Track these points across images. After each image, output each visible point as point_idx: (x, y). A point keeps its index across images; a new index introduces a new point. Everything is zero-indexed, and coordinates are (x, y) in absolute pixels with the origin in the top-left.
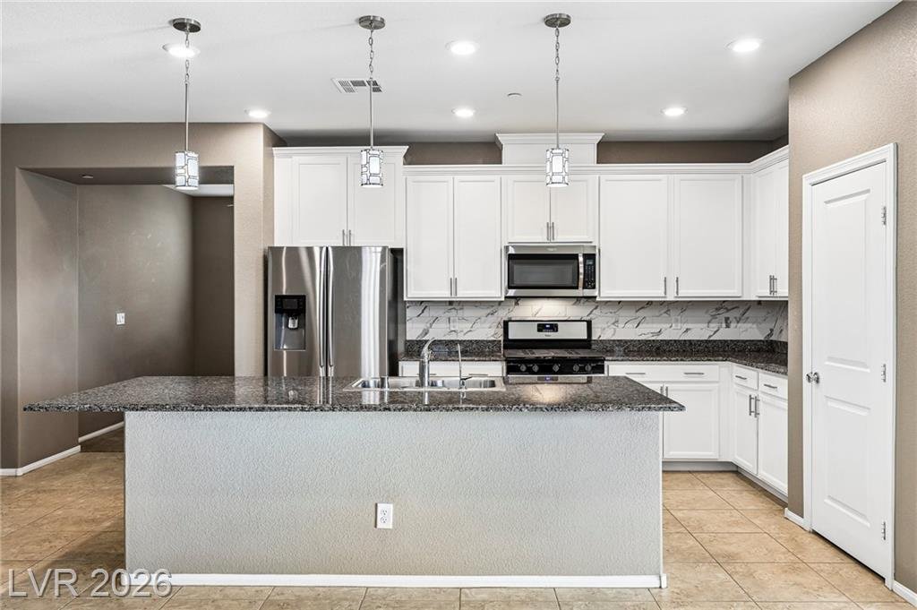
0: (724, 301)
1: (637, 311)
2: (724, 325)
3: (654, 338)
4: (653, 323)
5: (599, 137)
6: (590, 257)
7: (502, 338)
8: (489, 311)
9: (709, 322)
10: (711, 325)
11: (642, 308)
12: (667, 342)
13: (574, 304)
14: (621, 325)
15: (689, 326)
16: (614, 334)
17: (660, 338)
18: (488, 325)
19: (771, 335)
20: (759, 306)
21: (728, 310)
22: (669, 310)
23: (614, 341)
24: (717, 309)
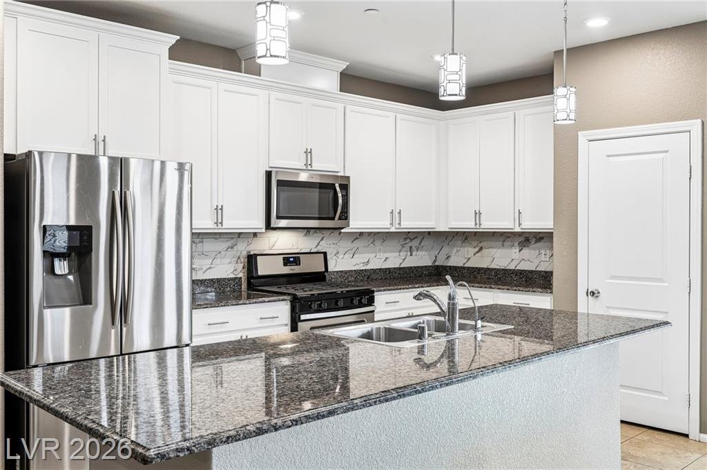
0: (409, 232)
1: (352, 242)
2: (409, 253)
3: (364, 268)
4: (364, 253)
5: (343, 66)
6: (345, 188)
7: (242, 274)
8: (229, 244)
9: (400, 251)
10: (402, 254)
11: (357, 238)
12: (374, 271)
13: (305, 235)
14: (341, 256)
15: (387, 255)
16: (336, 265)
17: (369, 267)
18: (229, 260)
19: (435, 261)
20: (429, 236)
21: (412, 240)
22: (374, 241)
23: (337, 272)
24: (405, 239)
